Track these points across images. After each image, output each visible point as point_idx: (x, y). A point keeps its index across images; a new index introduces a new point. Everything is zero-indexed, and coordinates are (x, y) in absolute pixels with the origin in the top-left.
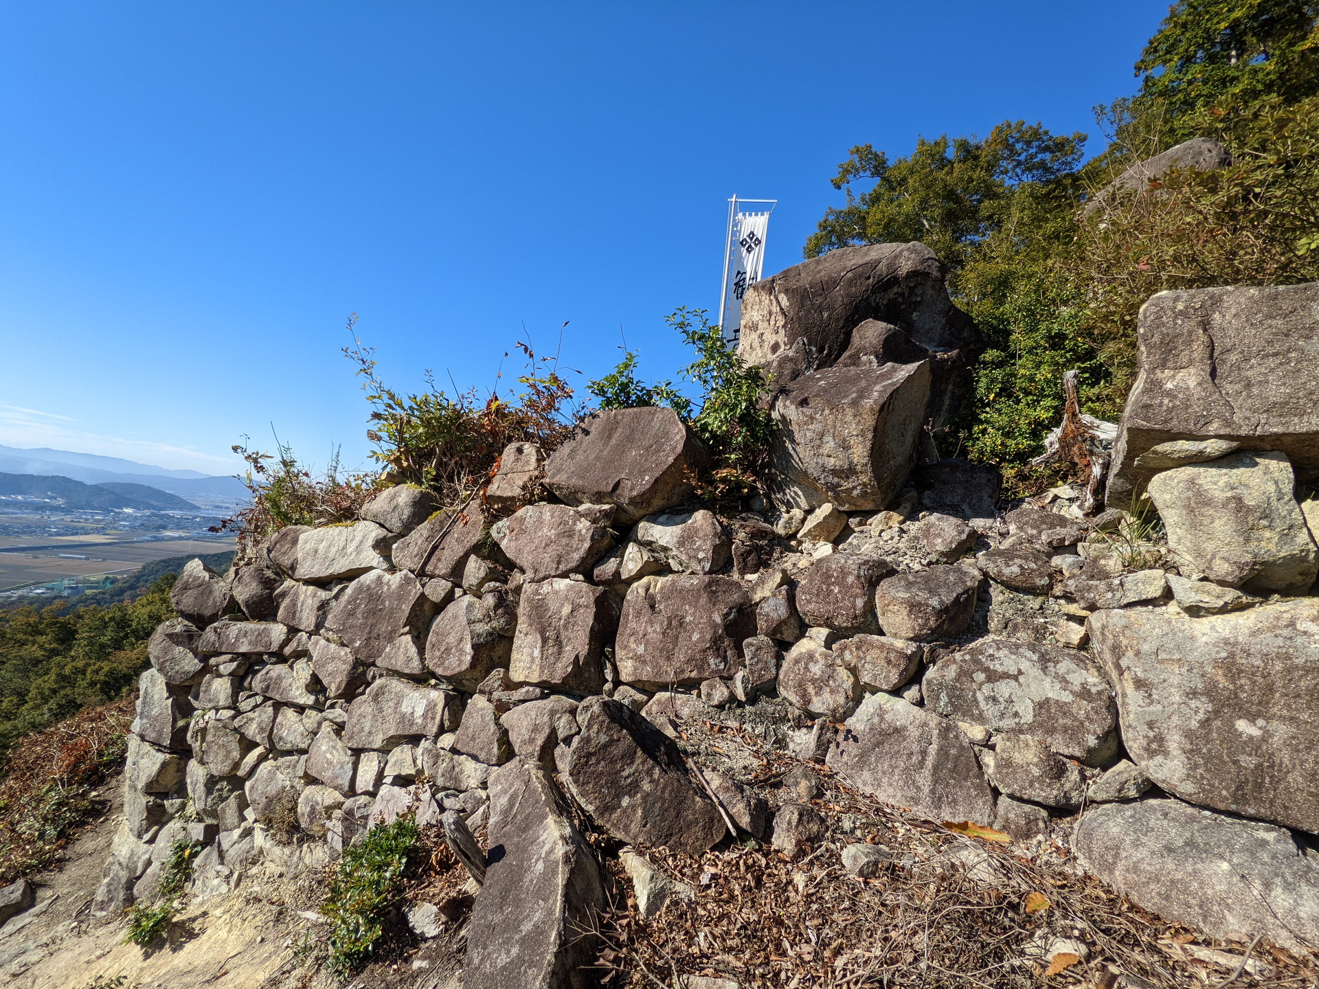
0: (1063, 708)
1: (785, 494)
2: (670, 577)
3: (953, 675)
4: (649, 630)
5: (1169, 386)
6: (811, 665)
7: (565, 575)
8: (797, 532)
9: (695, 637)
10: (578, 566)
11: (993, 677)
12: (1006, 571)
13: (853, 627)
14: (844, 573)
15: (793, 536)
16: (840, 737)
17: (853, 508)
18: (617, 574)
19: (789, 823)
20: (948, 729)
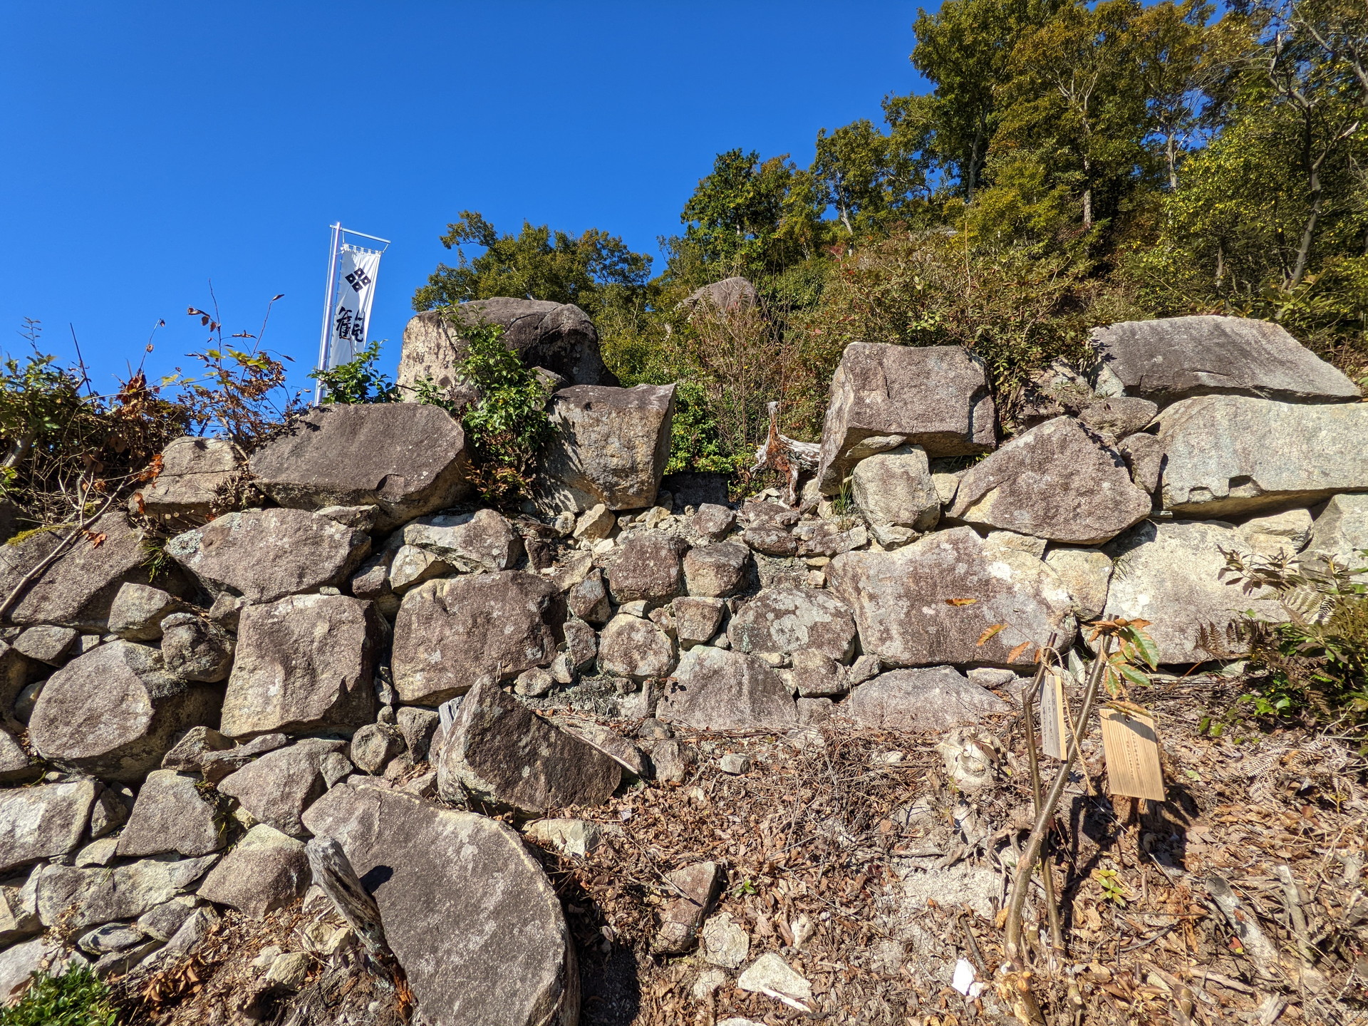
0: (824, 625)
1: (553, 498)
2: (461, 578)
3: (752, 618)
4: (447, 632)
5: (868, 401)
6: (633, 635)
7: (313, 589)
8: (572, 532)
9: (509, 630)
10: (333, 577)
11: (779, 614)
12: (768, 540)
13: (667, 595)
14: (657, 548)
15: (570, 536)
16: (668, 692)
17: (625, 507)
18: (386, 583)
19: (673, 753)
20: (753, 662)
